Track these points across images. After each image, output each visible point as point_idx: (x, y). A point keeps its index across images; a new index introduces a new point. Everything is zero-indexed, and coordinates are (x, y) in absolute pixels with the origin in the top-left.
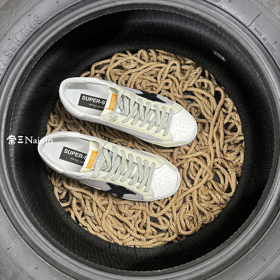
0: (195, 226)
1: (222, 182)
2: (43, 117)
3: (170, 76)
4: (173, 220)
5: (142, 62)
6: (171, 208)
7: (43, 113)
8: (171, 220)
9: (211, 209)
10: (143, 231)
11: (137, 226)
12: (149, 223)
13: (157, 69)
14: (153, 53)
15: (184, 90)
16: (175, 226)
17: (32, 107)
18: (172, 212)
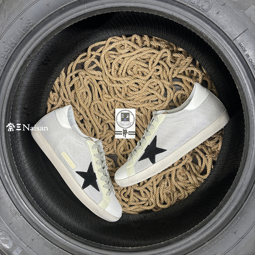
0: (171, 201)
1: (200, 164)
2: (44, 96)
3: (161, 62)
4: (153, 193)
5: (135, 46)
6: (152, 183)
7: (43, 92)
8: (151, 193)
9: (186, 187)
10: (126, 200)
11: (122, 194)
12: (132, 193)
13: (149, 55)
14: (146, 38)
15: (174, 76)
16: (154, 198)
17: (35, 83)
18: (153, 186)
